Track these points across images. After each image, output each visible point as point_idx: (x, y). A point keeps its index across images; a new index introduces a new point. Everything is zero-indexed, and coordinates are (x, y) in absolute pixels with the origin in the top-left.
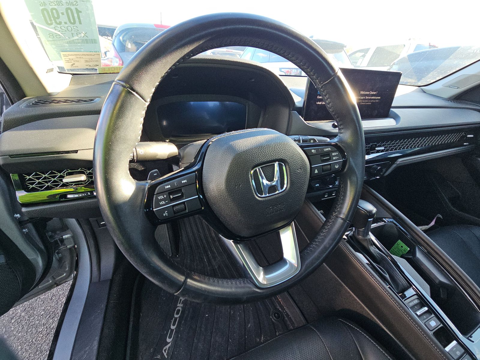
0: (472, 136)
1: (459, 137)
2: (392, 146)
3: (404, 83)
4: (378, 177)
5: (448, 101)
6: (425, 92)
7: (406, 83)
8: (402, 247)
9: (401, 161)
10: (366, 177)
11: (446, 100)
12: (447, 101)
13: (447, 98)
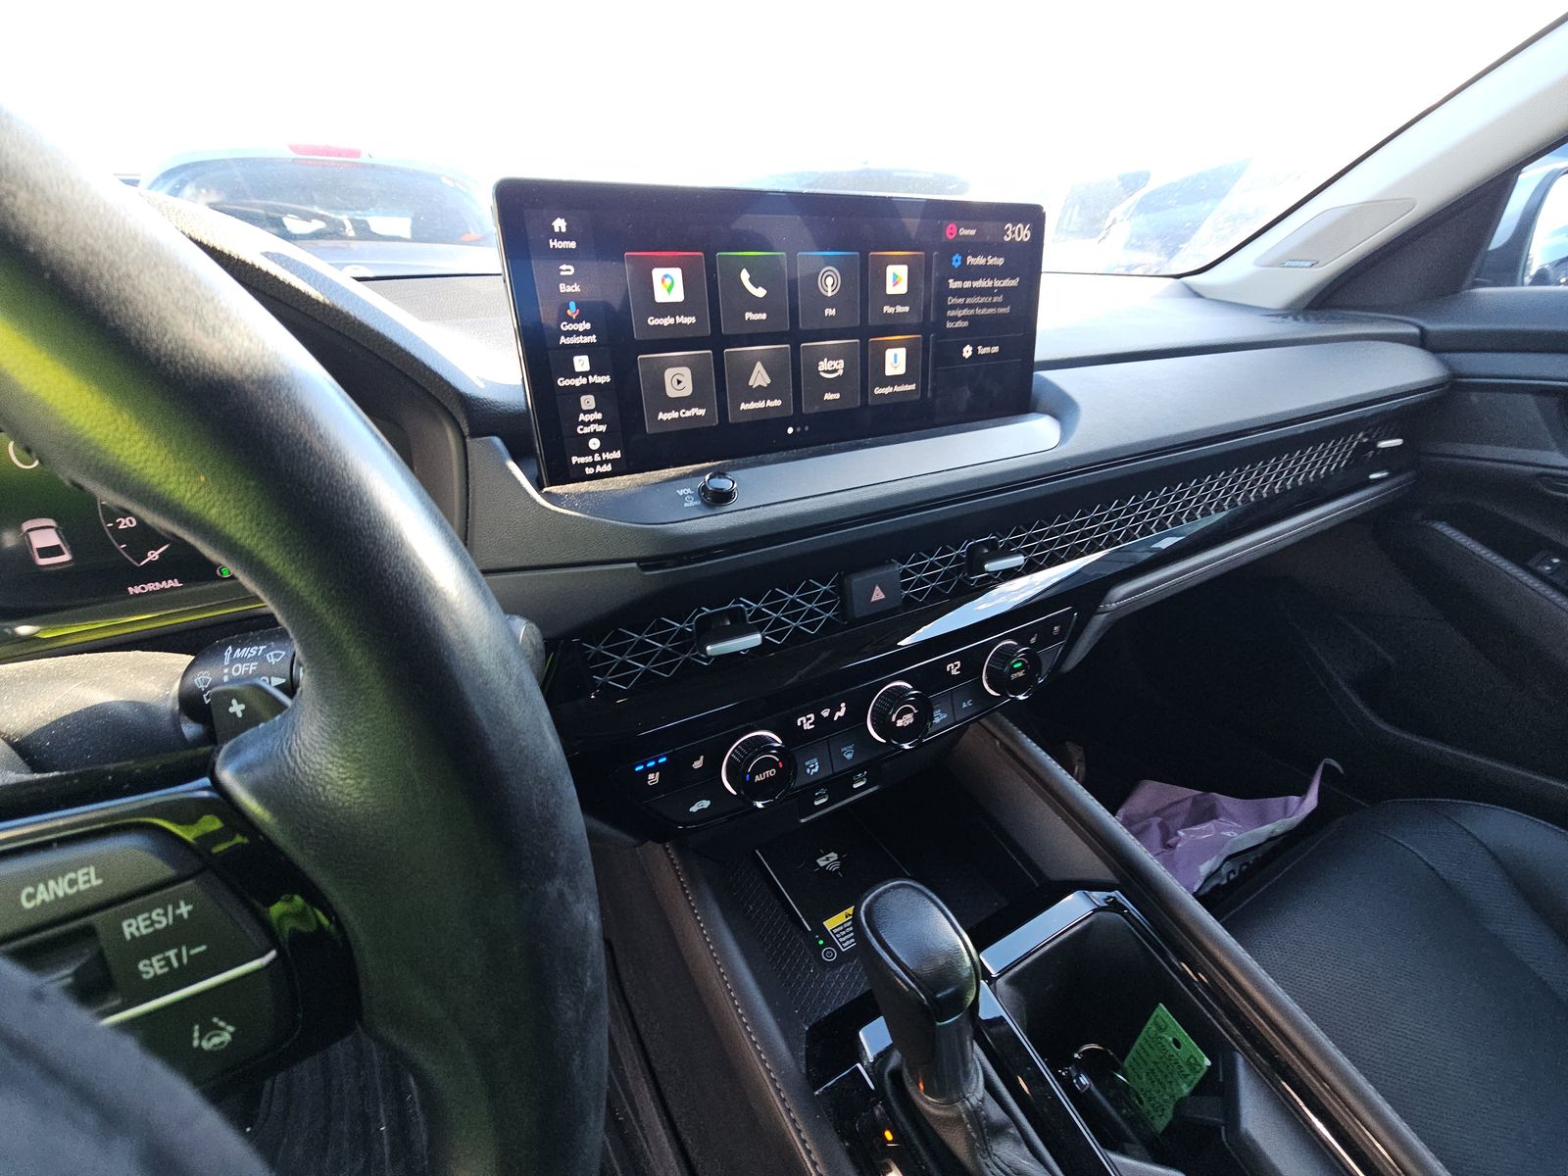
0: (1398, 442)
1: (1346, 453)
2: (1109, 526)
3: (1122, 271)
4: (1021, 697)
5: (1285, 316)
6: (1198, 295)
7: (1129, 268)
8: (1177, 1043)
9: (1125, 597)
10: (969, 703)
11: (1277, 315)
12: (1279, 319)
13: (1277, 310)
